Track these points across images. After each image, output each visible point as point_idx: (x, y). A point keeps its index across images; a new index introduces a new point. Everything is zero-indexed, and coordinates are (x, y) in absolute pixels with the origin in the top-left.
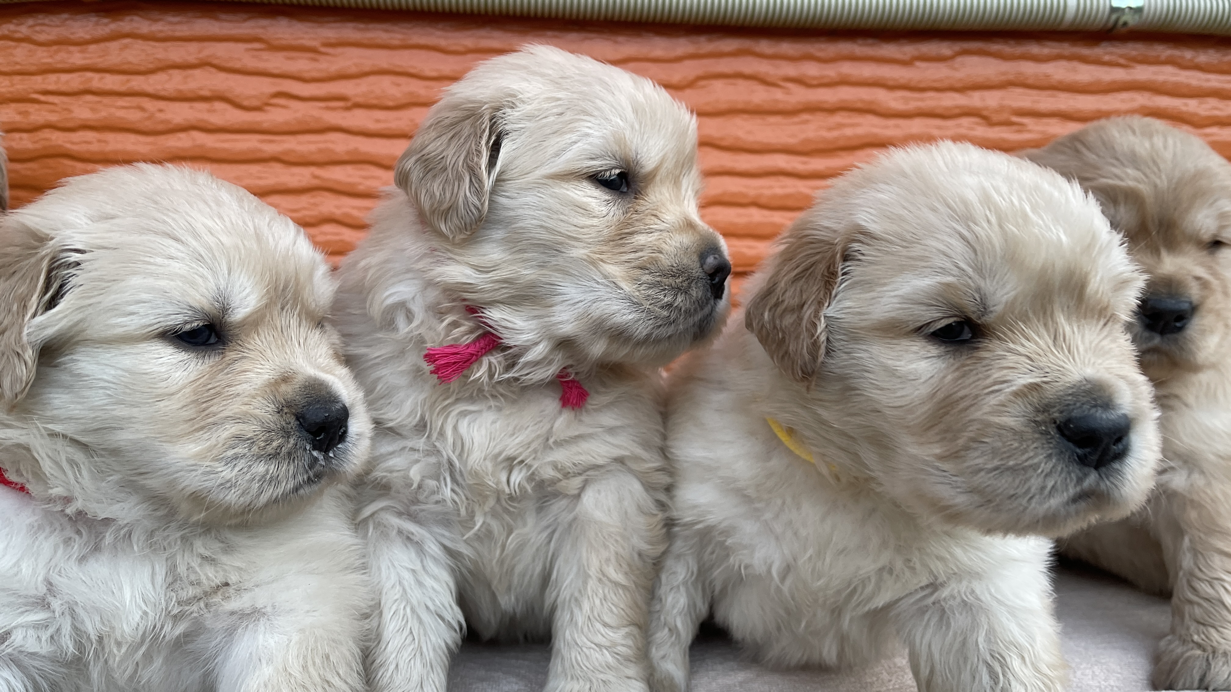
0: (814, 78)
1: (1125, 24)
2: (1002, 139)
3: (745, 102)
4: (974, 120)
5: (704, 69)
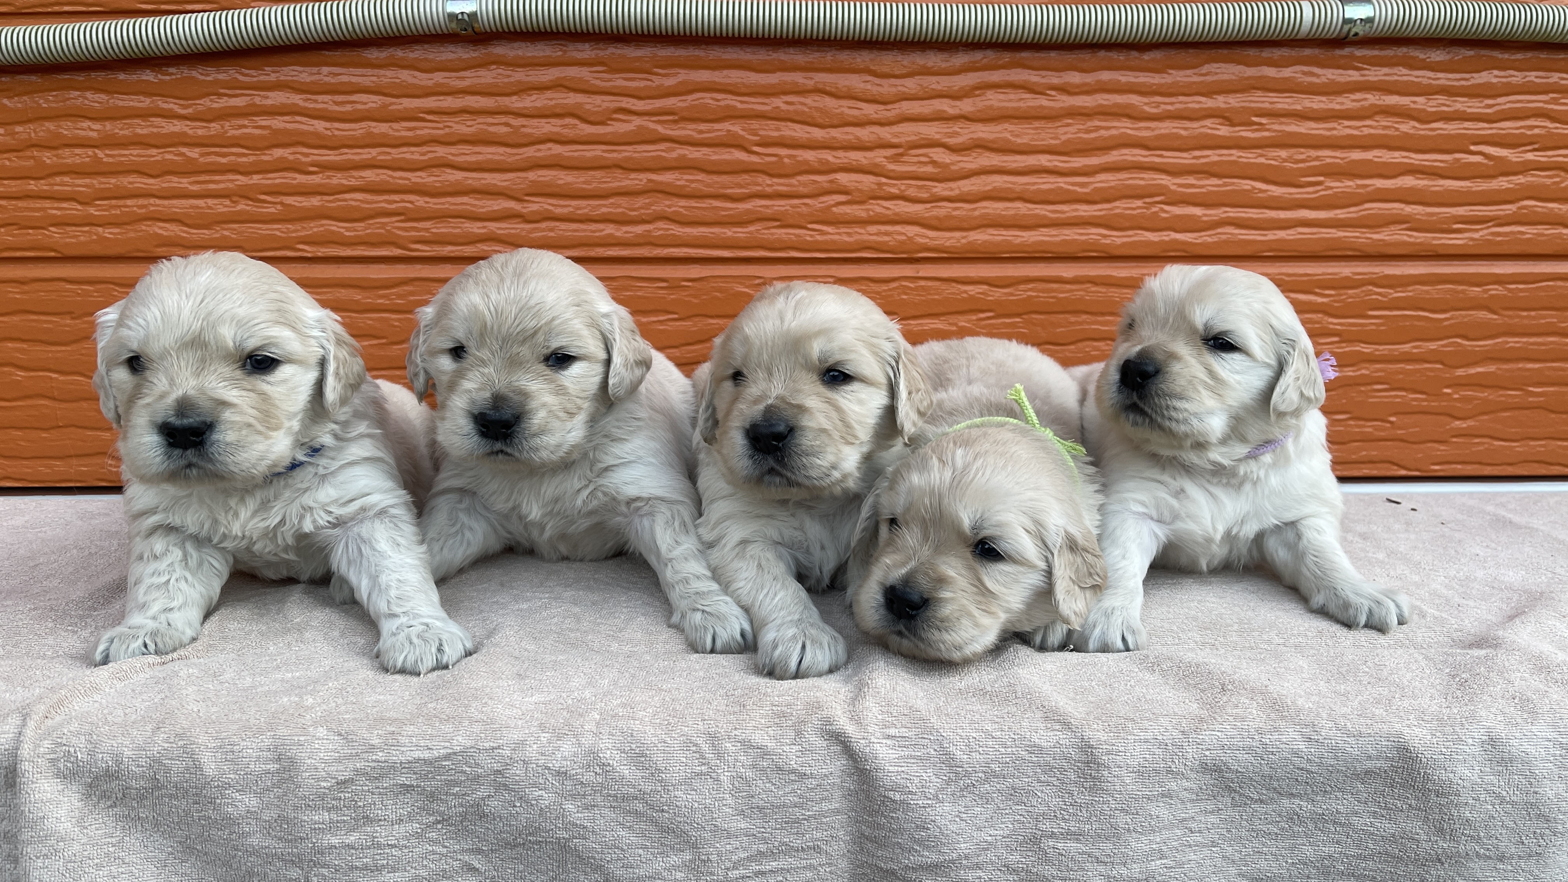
0: (1077, 86)
1: (1356, 34)
2: (1242, 137)
3: (1014, 108)
4: (1218, 121)
5: (979, 81)
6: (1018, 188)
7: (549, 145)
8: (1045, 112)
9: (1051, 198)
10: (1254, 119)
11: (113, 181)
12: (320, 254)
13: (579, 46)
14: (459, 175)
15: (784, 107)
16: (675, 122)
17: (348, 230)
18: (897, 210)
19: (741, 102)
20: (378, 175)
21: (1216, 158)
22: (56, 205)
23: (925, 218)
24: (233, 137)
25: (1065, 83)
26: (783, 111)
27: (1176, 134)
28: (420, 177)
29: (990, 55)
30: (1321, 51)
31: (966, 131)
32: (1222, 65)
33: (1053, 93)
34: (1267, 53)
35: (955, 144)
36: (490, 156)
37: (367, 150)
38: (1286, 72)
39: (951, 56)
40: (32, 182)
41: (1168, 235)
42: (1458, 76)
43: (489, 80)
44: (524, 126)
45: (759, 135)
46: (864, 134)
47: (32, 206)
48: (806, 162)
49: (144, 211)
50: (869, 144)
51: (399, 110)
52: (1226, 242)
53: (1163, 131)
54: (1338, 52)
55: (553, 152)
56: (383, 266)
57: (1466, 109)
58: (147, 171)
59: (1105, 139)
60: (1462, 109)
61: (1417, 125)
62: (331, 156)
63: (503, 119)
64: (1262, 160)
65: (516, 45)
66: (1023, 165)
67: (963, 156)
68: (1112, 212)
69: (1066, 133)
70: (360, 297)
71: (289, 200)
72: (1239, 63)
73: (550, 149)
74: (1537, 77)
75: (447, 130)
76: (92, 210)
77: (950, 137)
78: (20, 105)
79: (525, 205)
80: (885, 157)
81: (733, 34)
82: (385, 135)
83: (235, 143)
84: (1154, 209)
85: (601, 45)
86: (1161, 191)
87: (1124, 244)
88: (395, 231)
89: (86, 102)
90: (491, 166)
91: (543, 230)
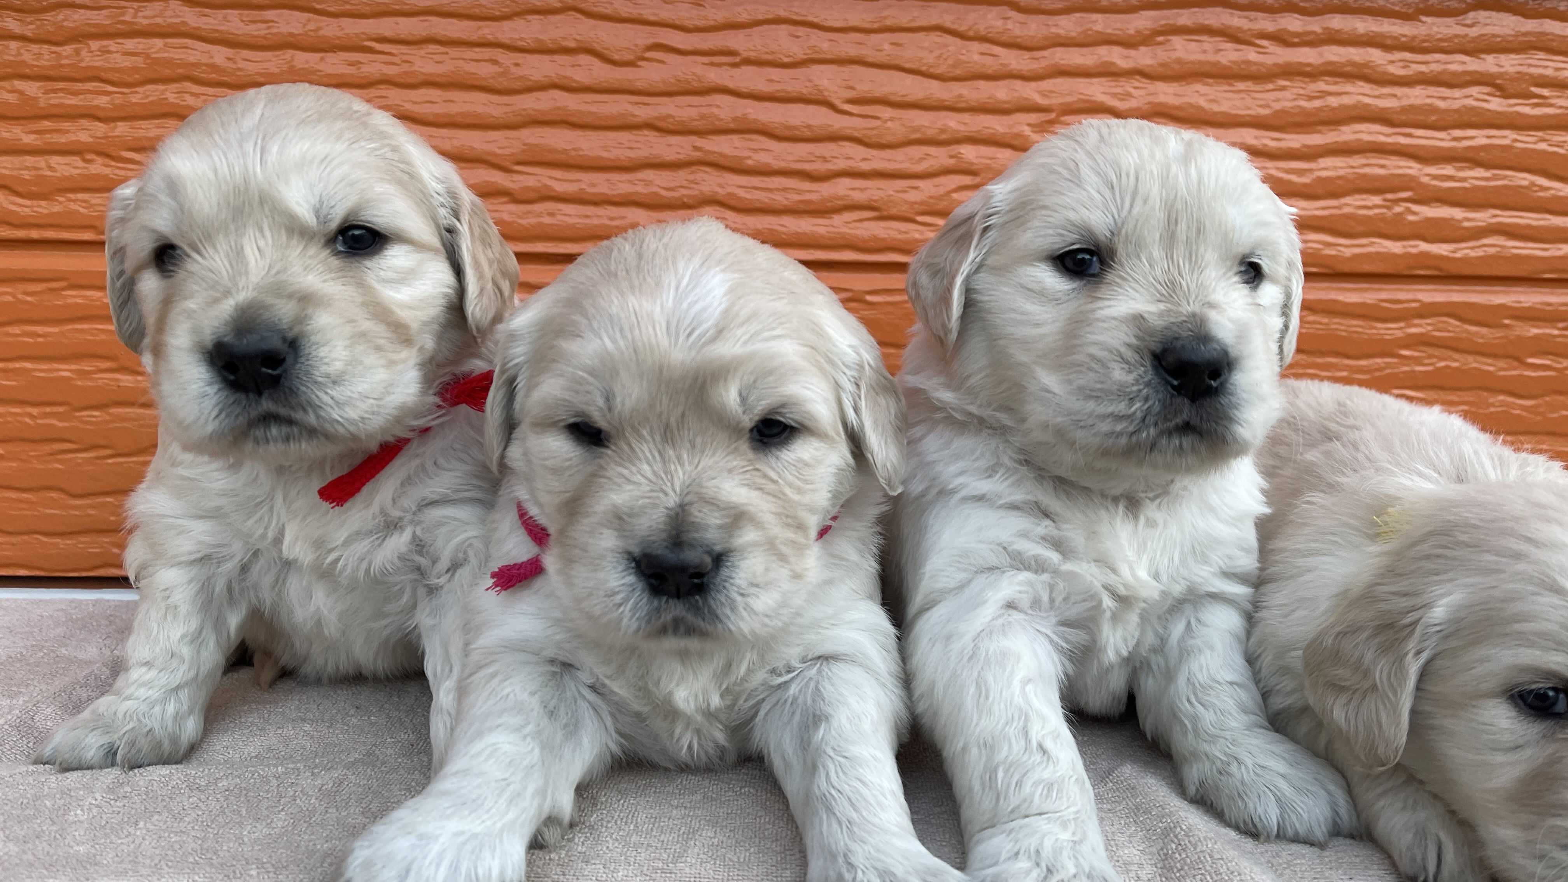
2: (1518, 113)
3: (1209, 63)
4: (1488, 89)
5: (1163, 22)
7: (554, 93)
8: (1254, 68)
10: (1535, 90)
16: (735, 65)
19: (830, 41)
21: (1484, 141)
24: (91, 67)
25: (1280, 30)
27: (1430, 105)
31: (1142, 92)
32: (1494, 14)
33: (1264, 43)
41: (1416, 246)
44: (517, 65)
45: (852, 88)
46: (1001, 92)
50: (1007, 105)
52: (1494, 257)
55: (559, 104)
59: (1333, 109)
63: (487, 53)
64: (1542, 146)
68: (1340, 212)
69: (1279, 100)
73: (554, 99)
75: (406, 67)
79: (516, 177)
82: (314, 70)
83: (94, 76)
84: (1398, 209)
86: (1407, 183)
87: (1355, 257)
90: (468, 121)
91: (540, 215)
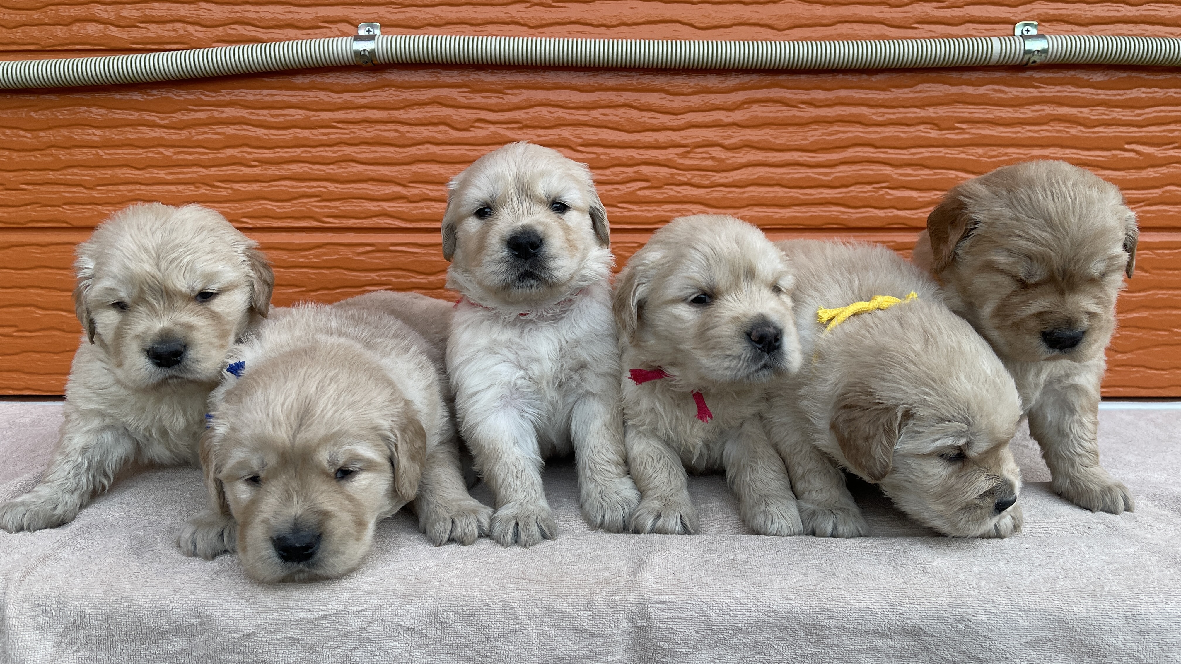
0: (822, 101)
1: (1034, 62)
2: (948, 138)
3: (774, 118)
4: (929, 126)
5: (747, 97)
6: (777, 177)
7: (428, 146)
8: (797, 120)
9: (801, 184)
10: (957, 125)
11: (110, 172)
12: (258, 226)
13: (450, 73)
14: (361, 168)
15: (601, 118)
16: (520, 129)
17: (279, 207)
18: (685, 194)
19: (569, 114)
20: (301, 167)
21: (928, 155)
22: (68, 189)
23: (707, 199)
24: (198, 140)
25: (812, 99)
26: (600, 120)
27: (897, 136)
28: (332, 169)
29: (755, 78)
30: (1008, 74)
31: (737, 135)
32: (932, 85)
33: (803, 106)
34: (966, 76)
35: (729, 145)
36: (383, 154)
37: (293, 150)
38: (982, 90)
39: (726, 79)
40: (51, 173)
41: (892, 212)
42: (1115, 92)
43: (384, 98)
44: (408, 132)
45: (581, 138)
46: (662, 137)
47: (50, 190)
48: (617, 158)
49: (131, 194)
50: (664, 145)
51: (317, 120)
53: (887, 134)
54: (1021, 75)
55: (430, 151)
56: (304, 234)
57: (1121, 117)
58: (134, 165)
59: (843, 140)
60: (1118, 117)
61: (1083, 129)
62: (268, 154)
63: (393, 127)
64: (963, 156)
65: (403, 73)
66: (780, 159)
67: (735, 153)
68: (849, 195)
69: (813, 136)
70: (286, 257)
71: (237, 186)
72: (944, 83)
73: (427, 149)
74: (1175, 93)
75: (352, 135)
76: (95, 194)
77: (725, 139)
78: (42, 117)
79: (409, 189)
80: (676, 154)
81: (563, 64)
82: (306, 139)
83: (199, 145)
84: (881, 193)
85: (465, 73)
86: (885, 179)
87: (857, 219)
88: (313, 208)
89: (91, 115)
90: (384, 161)
91: (422, 208)
